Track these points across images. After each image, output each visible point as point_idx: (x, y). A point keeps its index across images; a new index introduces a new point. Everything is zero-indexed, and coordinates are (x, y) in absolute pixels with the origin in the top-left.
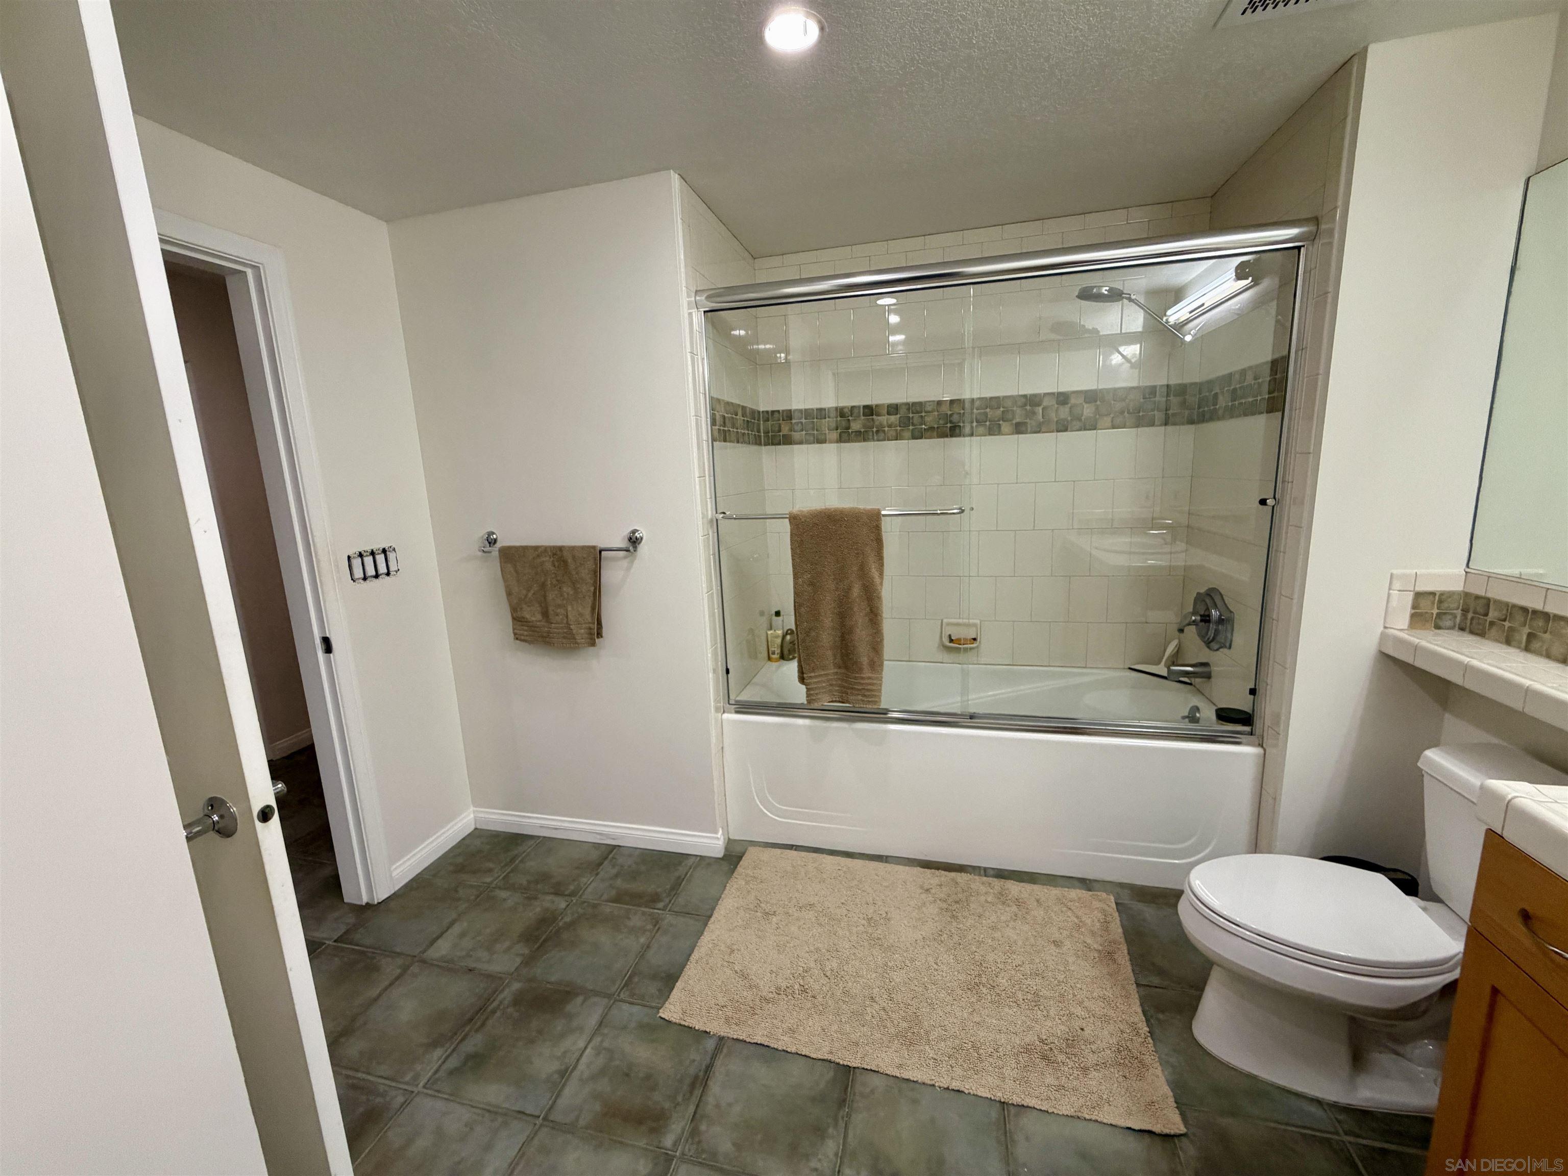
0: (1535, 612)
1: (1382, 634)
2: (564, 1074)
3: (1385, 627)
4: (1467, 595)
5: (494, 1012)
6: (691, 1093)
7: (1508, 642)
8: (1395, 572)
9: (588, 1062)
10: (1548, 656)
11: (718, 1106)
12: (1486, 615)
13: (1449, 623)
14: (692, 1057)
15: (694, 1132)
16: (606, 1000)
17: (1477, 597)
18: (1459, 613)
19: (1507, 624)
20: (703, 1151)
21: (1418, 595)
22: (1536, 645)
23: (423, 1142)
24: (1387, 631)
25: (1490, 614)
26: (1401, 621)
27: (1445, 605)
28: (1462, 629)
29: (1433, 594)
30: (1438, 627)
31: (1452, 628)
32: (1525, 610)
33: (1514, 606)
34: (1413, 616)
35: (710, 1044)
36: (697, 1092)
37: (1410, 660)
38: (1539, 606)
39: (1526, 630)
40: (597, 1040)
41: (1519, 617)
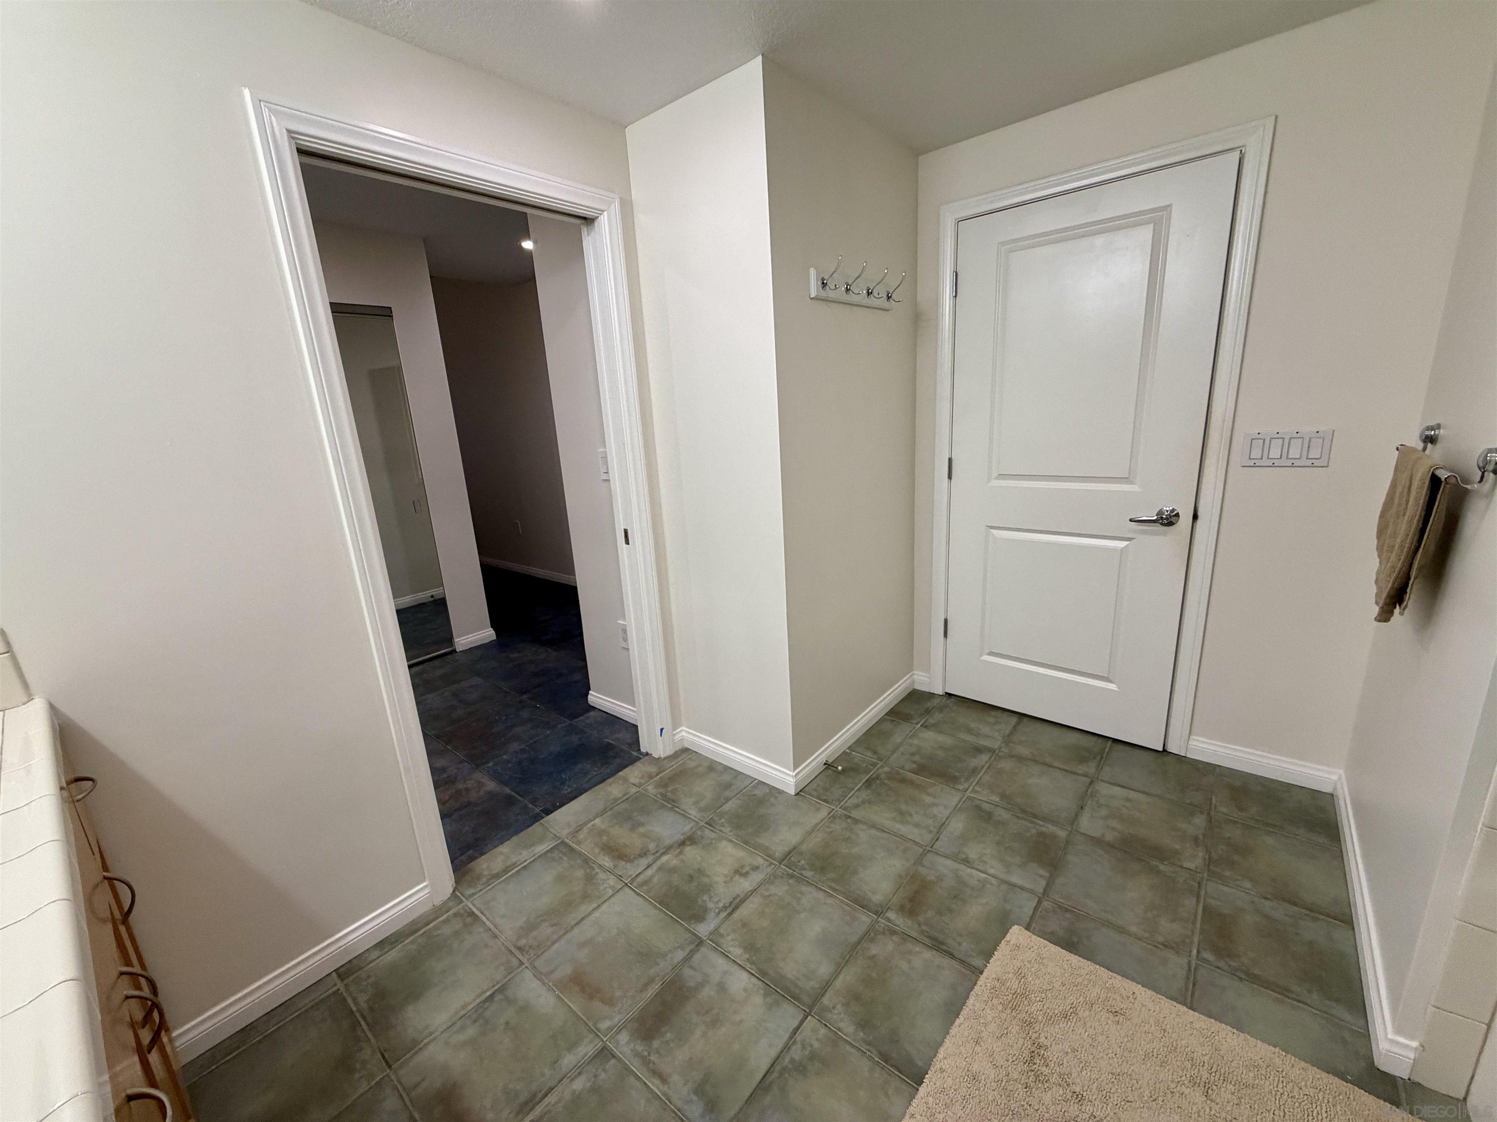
2: (966, 861)
5: (1032, 822)
6: (929, 937)
9: (973, 876)
11: (910, 952)
14: (964, 944)
15: (893, 932)
16: (1041, 890)
20: (876, 934)
23: (928, 800)
35: (977, 962)
36: (927, 941)
40: (993, 881)
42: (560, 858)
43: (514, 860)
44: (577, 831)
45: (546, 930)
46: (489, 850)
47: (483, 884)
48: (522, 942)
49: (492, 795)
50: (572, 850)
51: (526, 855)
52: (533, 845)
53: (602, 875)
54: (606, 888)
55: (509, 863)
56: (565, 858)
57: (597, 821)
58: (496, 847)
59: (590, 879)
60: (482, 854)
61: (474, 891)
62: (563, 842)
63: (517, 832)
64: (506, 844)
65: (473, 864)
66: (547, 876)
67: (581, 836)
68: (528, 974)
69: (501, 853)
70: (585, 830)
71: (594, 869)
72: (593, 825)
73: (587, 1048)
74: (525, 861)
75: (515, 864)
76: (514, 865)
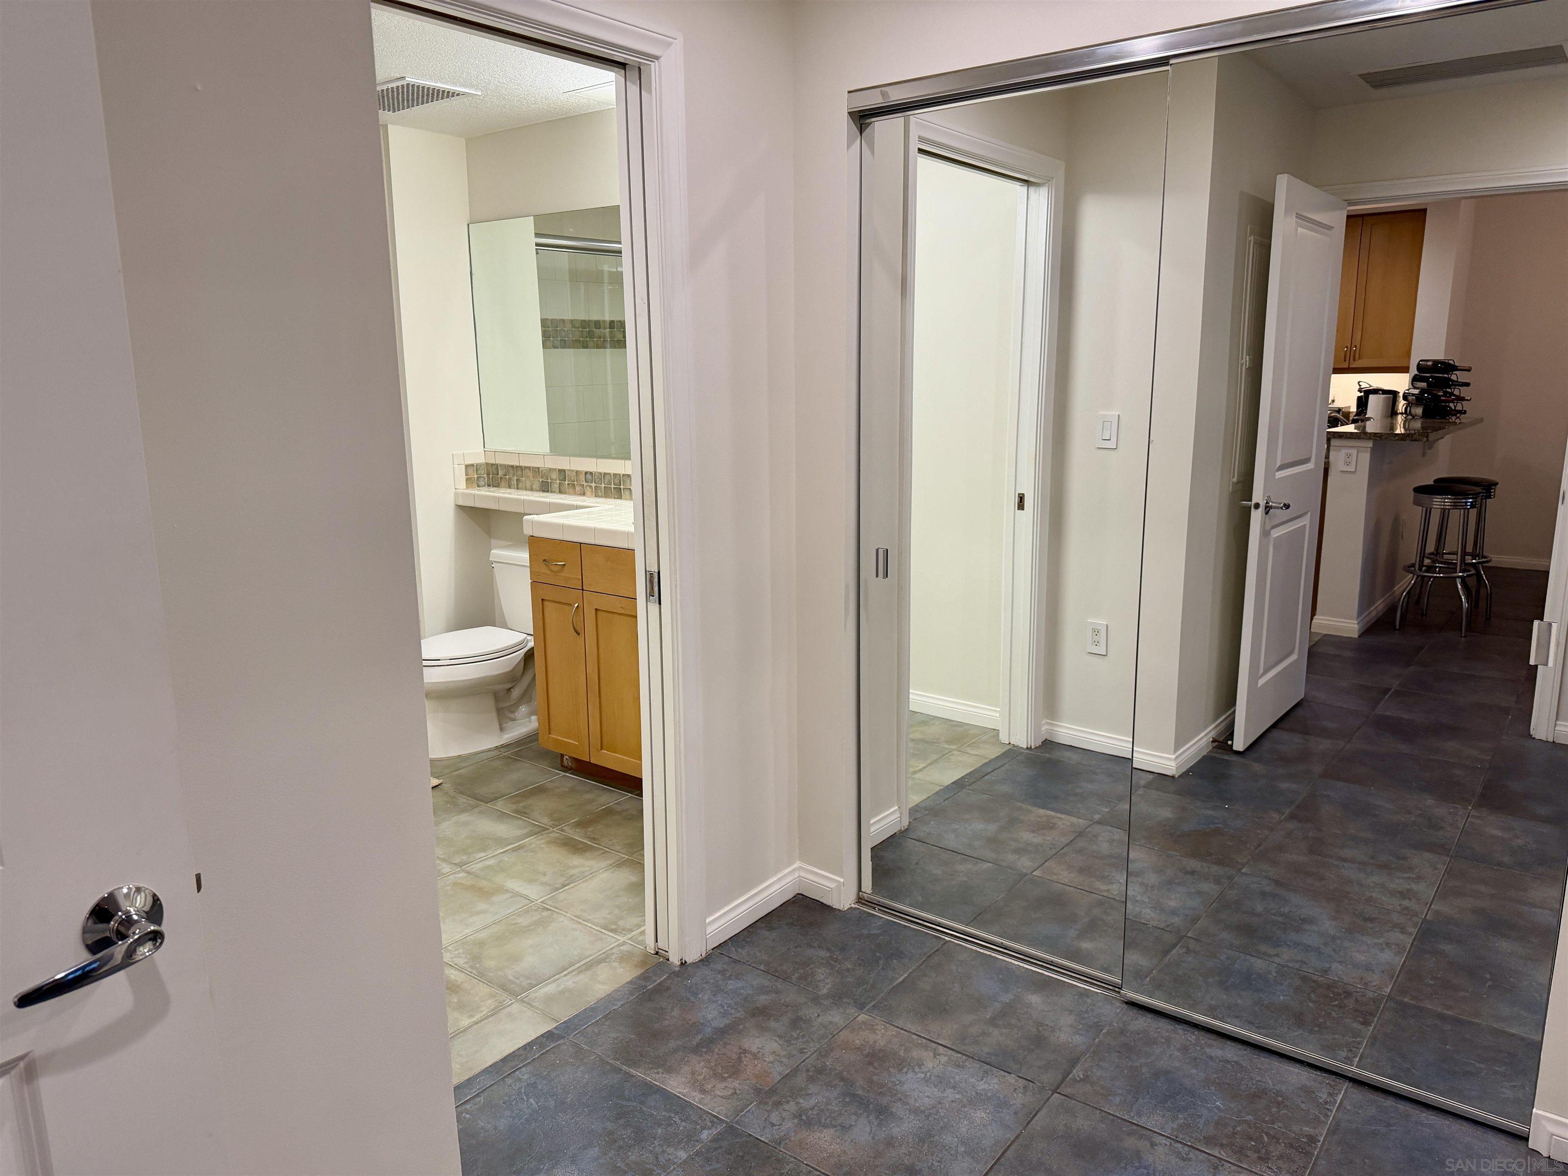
0: (517, 467)
1: (455, 492)
3: (456, 489)
4: (487, 464)
7: (510, 487)
8: (454, 453)
10: (526, 489)
12: (498, 474)
13: (482, 483)
17: (492, 465)
18: (485, 476)
19: (507, 477)
21: (467, 466)
22: (520, 485)
24: (457, 490)
25: (500, 474)
26: (462, 484)
27: (479, 472)
28: (489, 486)
29: (473, 465)
30: (479, 486)
31: (485, 486)
32: (512, 466)
33: (508, 466)
34: (467, 480)
37: (473, 505)
38: (518, 464)
39: (515, 478)
41: (511, 471)
42: (518, 978)
43: (581, 976)
44: (494, 1012)
45: (524, 921)
46: (623, 986)
47: (613, 954)
48: (545, 913)
49: (662, 1064)
50: (503, 987)
51: (568, 982)
52: (562, 992)
53: (461, 962)
54: (455, 951)
55: (589, 973)
56: (511, 978)
57: (465, 1022)
58: (616, 991)
59: (476, 959)
60: (630, 982)
61: (622, 948)
62: (514, 994)
63: (593, 1009)
64: (601, 994)
65: (639, 972)
66: (530, 961)
67: (490, 1003)
68: (533, 896)
69: (603, 983)
70: (485, 1011)
71: (471, 967)
72: (471, 1016)
73: (476, 867)
74: (565, 975)
75: (579, 973)
76: (580, 971)
